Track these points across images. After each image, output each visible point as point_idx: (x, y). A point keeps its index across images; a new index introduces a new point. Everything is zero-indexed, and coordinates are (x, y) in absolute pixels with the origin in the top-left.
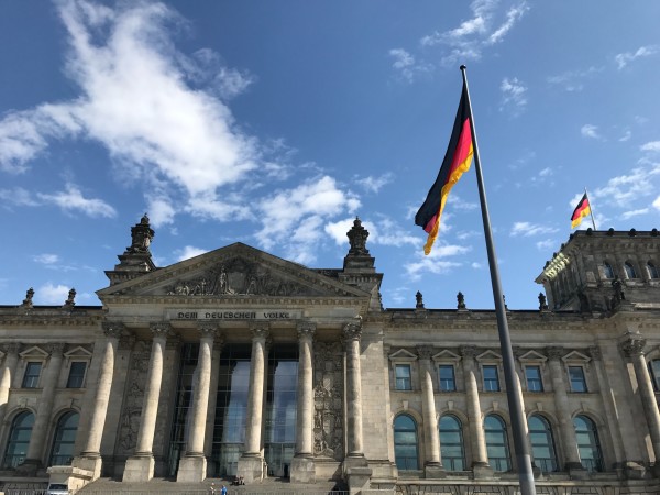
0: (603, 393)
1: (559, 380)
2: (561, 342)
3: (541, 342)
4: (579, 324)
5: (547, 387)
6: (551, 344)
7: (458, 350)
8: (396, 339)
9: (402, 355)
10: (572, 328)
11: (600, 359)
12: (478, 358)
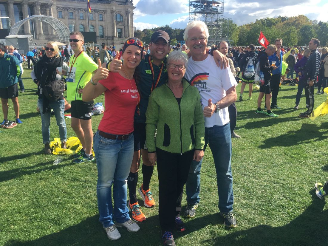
0: (106, 21)
1: (97, 18)
2: (98, 8)
3: (94, 8)
4: (103, 4)
5: (94, 19)
6: (96, 9)
7: (74, 9)
8: (59, 5)
9: (60, 9)
10: (101, 5)
11: (106, 13)
12: (79, 11)
